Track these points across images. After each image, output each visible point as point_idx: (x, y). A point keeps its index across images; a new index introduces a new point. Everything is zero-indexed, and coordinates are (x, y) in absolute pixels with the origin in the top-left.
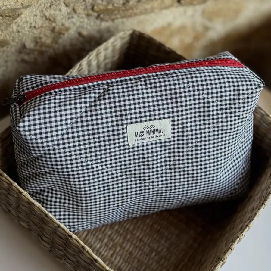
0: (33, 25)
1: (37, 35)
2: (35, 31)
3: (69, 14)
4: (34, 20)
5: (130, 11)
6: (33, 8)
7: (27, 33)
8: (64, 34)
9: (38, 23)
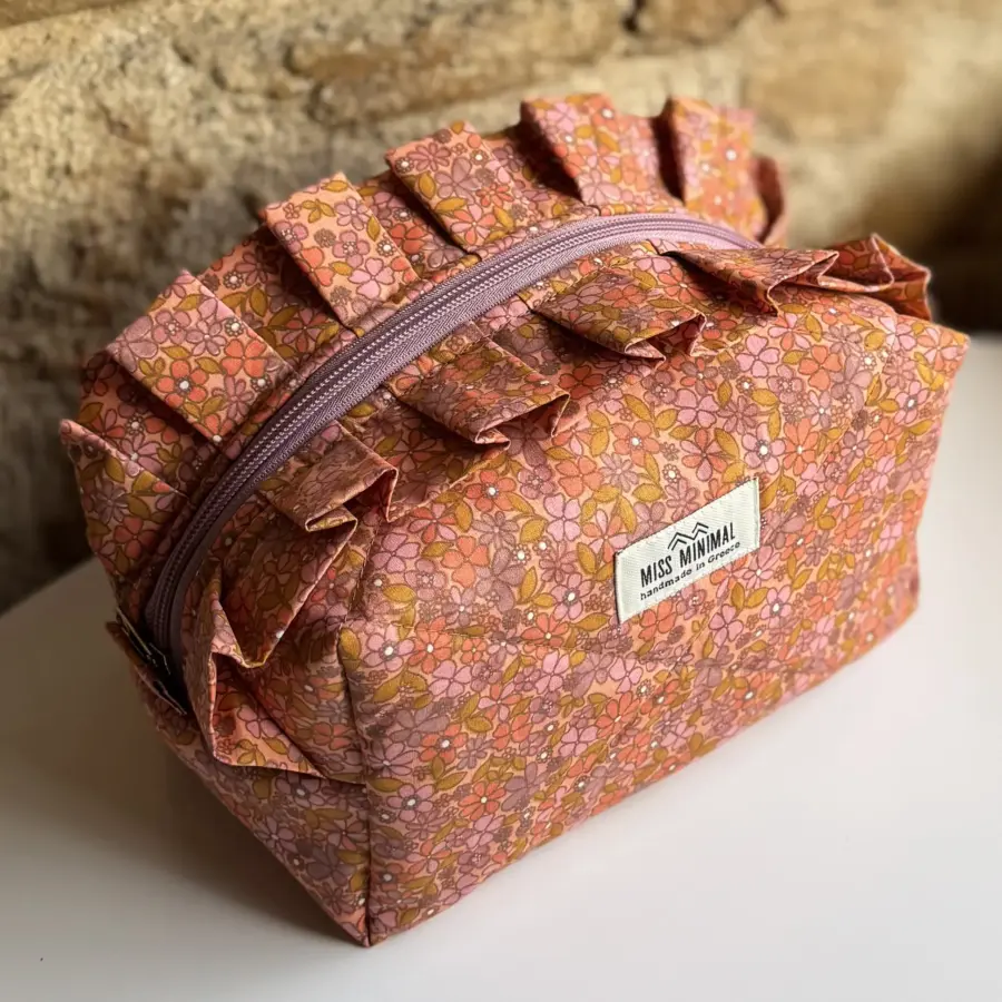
0: (60, 160)
1: (78, 214)
2: (66, 188)
3: (198, 95)
4: (63, 135)
5: (441, 70)
6: (55, 75)
7: (40, 199)
8: (184, 206)
9: (77, 147)
